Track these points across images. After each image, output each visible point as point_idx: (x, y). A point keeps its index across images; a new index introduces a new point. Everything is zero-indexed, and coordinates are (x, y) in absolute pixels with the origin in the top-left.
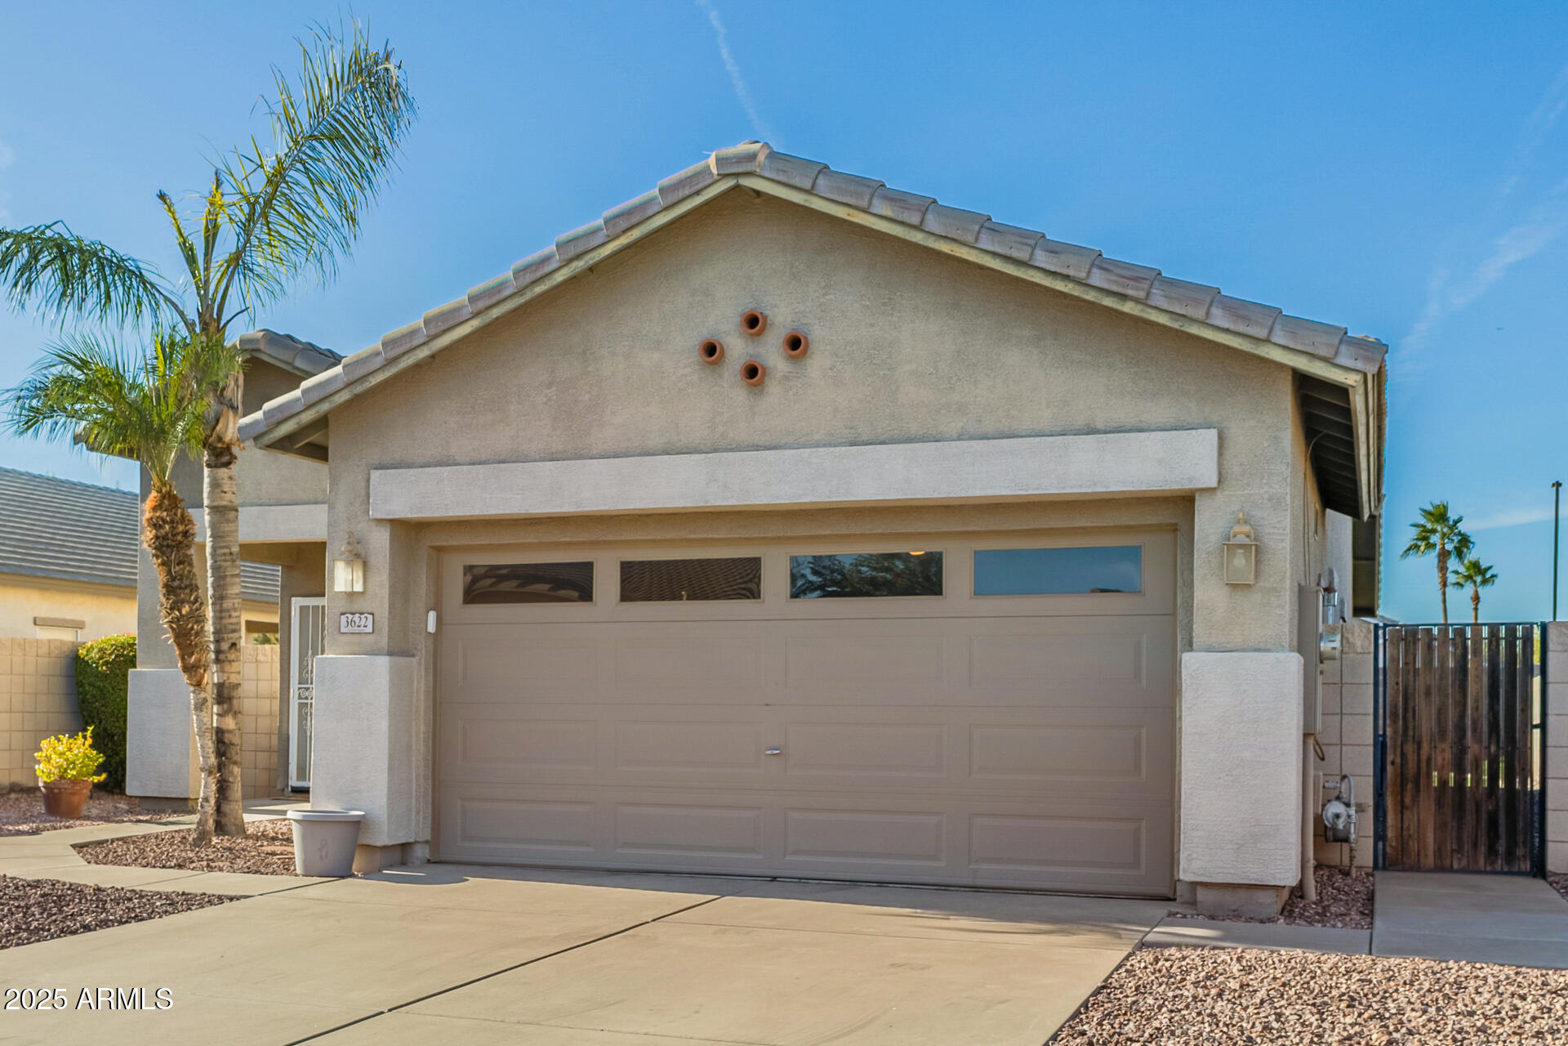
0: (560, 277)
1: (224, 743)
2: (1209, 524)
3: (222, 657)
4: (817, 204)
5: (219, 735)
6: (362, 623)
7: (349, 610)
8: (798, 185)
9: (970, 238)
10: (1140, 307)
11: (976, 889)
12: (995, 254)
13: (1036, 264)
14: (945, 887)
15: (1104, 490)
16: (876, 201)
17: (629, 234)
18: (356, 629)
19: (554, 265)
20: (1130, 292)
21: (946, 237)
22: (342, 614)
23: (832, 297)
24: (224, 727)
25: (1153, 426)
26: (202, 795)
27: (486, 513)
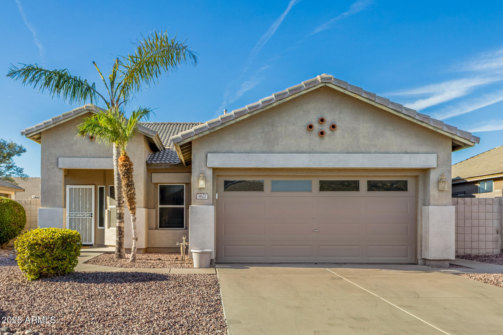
0: (274, 105)
1: (121, 231)
2: (433, 176)
3: (121, 205)
4: (347, 92)
5: (120, 228)
6: (204, 196)
7: (199, 193)
8: (343, 87)
9: (387, 105)
10: (427, 125)
11: (369, 264)
12: (392, 109)
13: (403, 113)
14: (361, 264)
15: (411, 167)
16: (363, 93)
17: (295, 95)
18: (202, 198)
19: (273, 101)
20: (425, 121)
21: (380, 104)
22: (197, 194)
23: (342, 115)
24: (121, 226)
25: (421, 153)
26: (133, 246)
27: (244, 167)
